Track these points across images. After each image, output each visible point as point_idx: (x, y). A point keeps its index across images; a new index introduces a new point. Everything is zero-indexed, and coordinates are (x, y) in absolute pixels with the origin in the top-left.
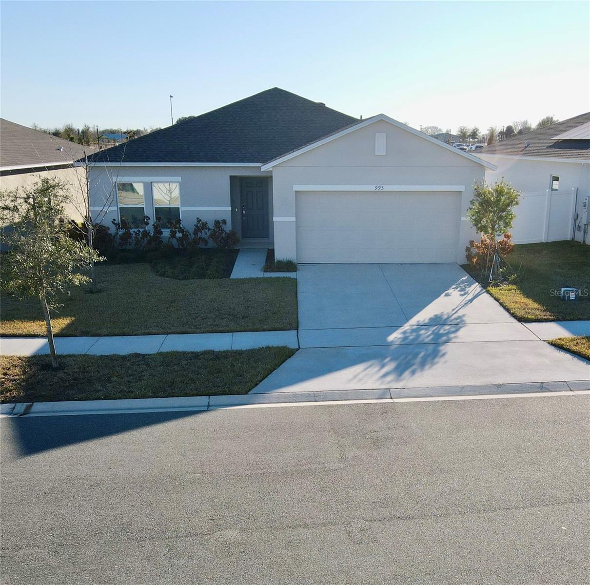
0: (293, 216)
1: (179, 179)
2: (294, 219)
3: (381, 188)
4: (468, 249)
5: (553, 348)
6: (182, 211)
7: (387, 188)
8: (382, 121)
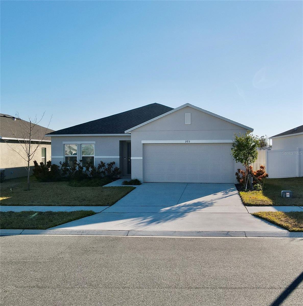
0: (141, 157)
1: (94, 142)
2: (142, 158)
3: (189, 142)
4: (237, 174)
5: (253, 216)
6: (95, 158)
7: (192, 142)
8: (188, 107)
